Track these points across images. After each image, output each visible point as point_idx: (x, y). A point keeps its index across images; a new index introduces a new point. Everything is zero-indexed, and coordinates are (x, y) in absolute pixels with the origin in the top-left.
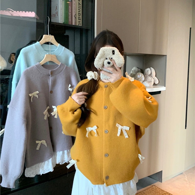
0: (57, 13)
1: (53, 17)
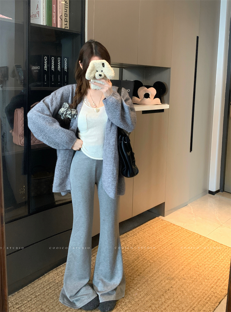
0: (38, 13)
1: (33, 18)
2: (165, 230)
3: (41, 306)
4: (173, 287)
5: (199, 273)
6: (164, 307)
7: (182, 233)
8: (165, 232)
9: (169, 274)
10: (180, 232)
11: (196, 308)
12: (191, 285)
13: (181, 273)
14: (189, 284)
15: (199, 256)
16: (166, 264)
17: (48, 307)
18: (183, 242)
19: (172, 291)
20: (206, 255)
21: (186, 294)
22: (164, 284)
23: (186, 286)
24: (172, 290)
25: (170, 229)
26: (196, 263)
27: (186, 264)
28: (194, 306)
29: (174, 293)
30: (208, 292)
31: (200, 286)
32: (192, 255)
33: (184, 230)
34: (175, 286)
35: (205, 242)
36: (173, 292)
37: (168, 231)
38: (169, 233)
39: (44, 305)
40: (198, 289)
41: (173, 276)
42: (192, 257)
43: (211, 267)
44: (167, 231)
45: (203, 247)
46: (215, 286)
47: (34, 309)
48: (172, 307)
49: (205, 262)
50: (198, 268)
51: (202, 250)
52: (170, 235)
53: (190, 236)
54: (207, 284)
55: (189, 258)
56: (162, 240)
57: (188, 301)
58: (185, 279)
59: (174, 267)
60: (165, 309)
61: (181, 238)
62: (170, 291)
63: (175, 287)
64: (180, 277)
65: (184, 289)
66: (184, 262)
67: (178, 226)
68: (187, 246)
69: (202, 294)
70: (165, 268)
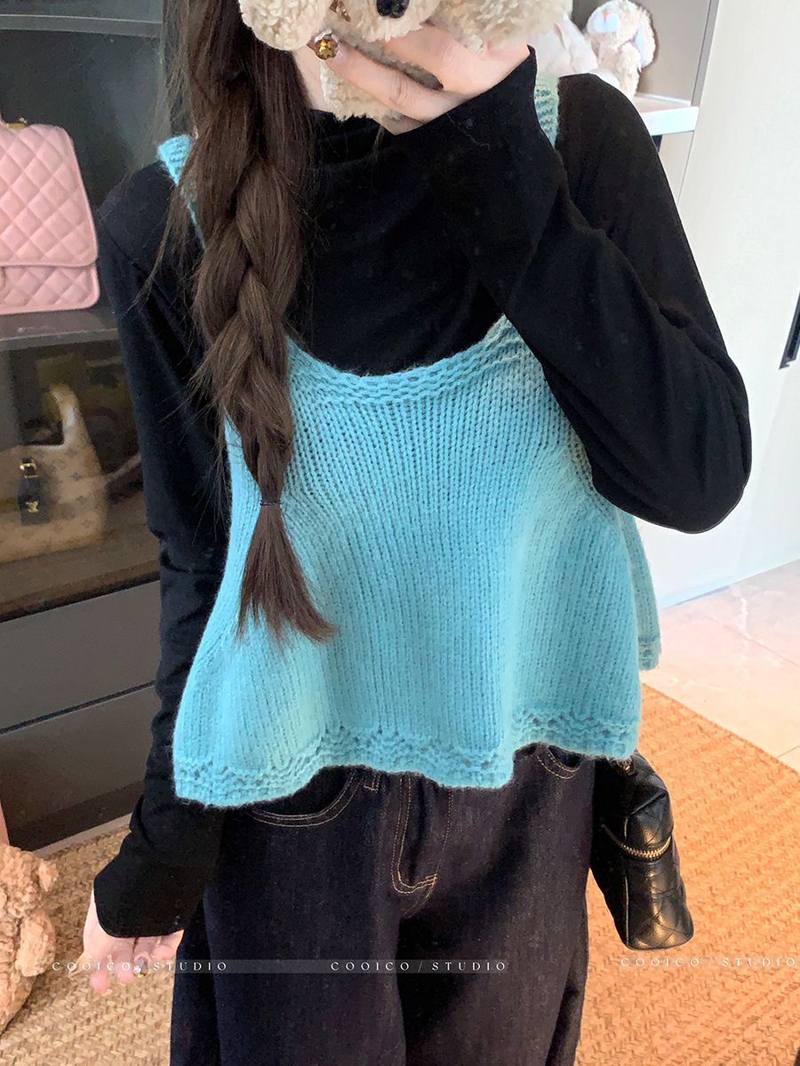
7: (670, 730)
12: (655, 997)
14: (646, 989)
15: (727, 857)
20: (762, 855)
21: (622, 1033)
23: (632, 993)
26: (705, 887)
30: (729, 1041)
31: (698, 1005)
35: (772, 788)
40: (685, 1018)
43: (774, 922)
45: (761, 811)
46: (767, 1019)
49: (750, 890)
51: (751, 828)
53: (704, 748)
54: (731, 998)
65: (618, 1009)
69: (694, 1044)
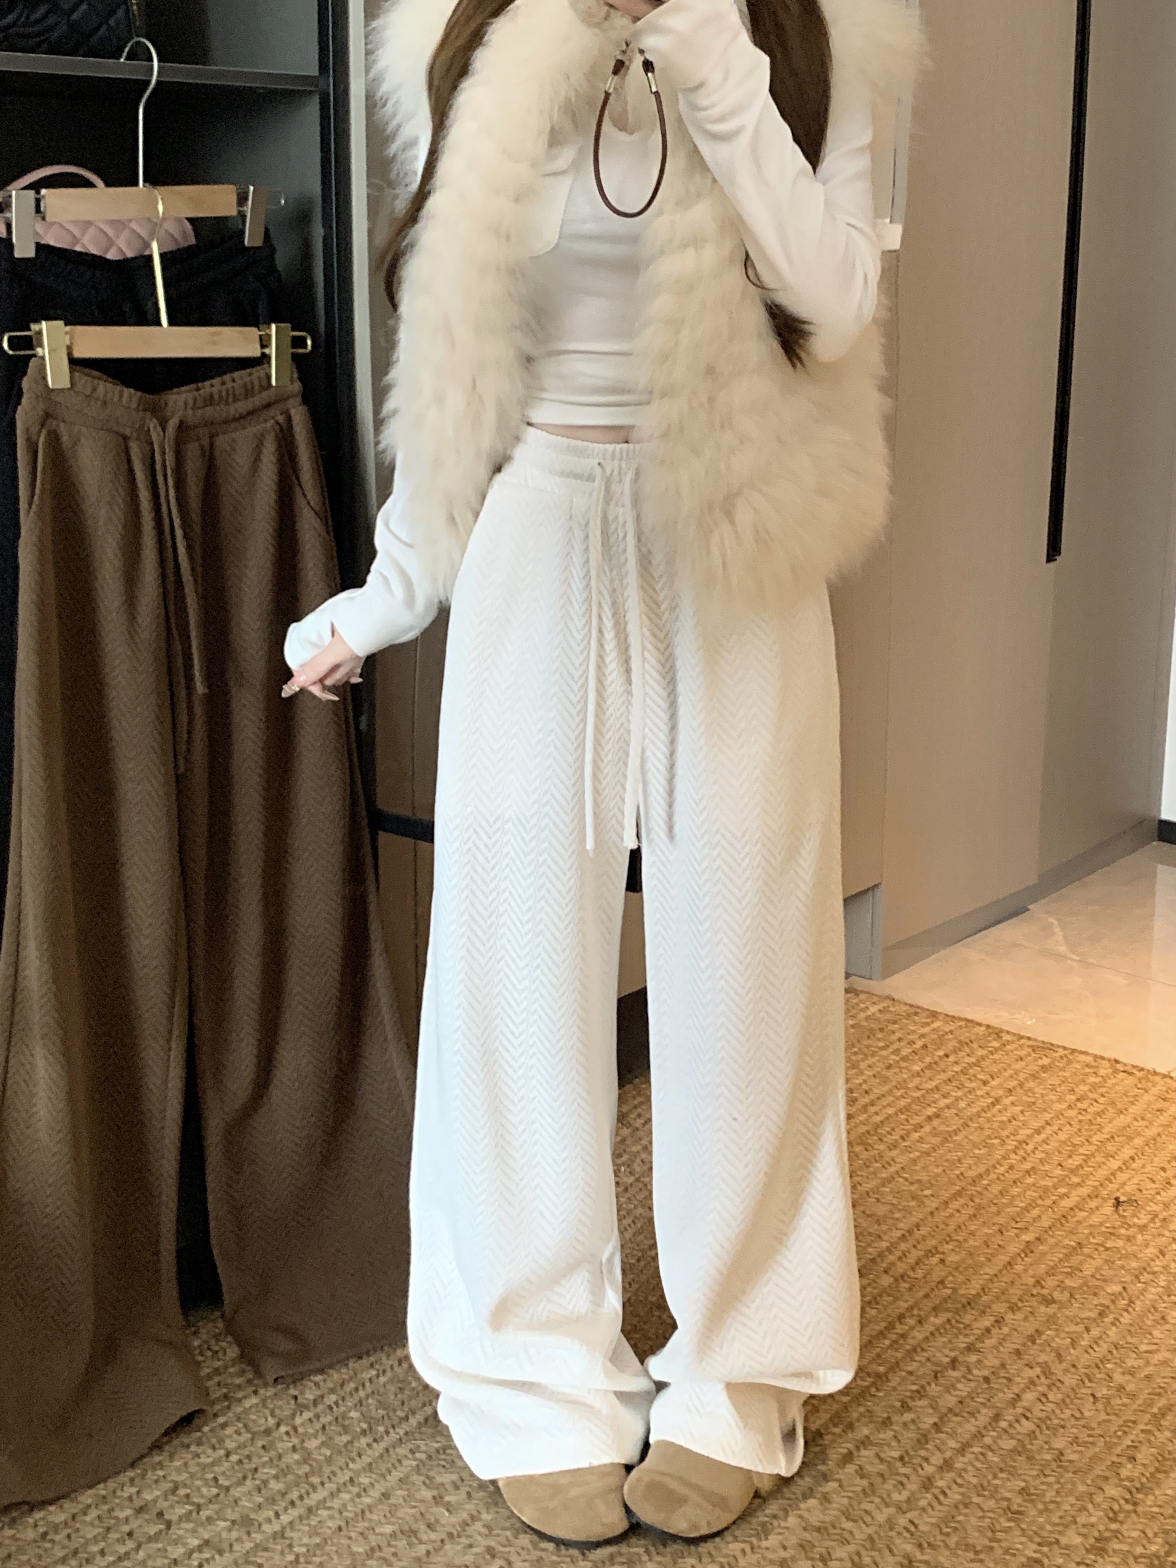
2: (881, 1044)
3: (134, 1490)
4: (979, 1345)
5: (1134, 1264)
6: (937, 1459)
7: (996, 1056)
8: (884, 1053)
9: (942, 1282)
10: (981, 1052)
11: (1144, 1449)
13: (1018, 1268)
14: (1080, 1328)
16: (918, 1226)
17: (182, 1492)
18: (1007, 1101)
19: (975, 1372)
21: (1070, 1380)
22: (918, 1335)
24: (979, 1362)
25: (911, 1037)
27: (1045, 1223)
28: (1133, 1437)
29: (992, 1377)
32: (1072, 1171)
33: (1006, 1037)
34: (989, 1342)
36: (986, 1373)
37: (897, 1052)
38: (903, 1059)
39: (156, 1481)
41: (973, 1292)
42: (1075, 1180)
44: (894, 1047)
47: (89, 1506)
48: (990, 1454)
50: (1129, 1239)
52: (916, 1068)
53: (1044, 1068)
55: (1062, 1190)
56: (867, 1100)
57: (1087, 1414)
58: (1054, 1301)
59: (972, 1242)
60: (947, 1465)
61: (994, 1083)
62: (963, 1369)
63: (996, 1348)
64: (1015, 1292)
65: (1053, 1354)
66: (1035, 1212)
67: (960, 1019)
68: (1036, 1125)
70: (913, 1250)
